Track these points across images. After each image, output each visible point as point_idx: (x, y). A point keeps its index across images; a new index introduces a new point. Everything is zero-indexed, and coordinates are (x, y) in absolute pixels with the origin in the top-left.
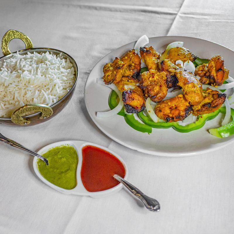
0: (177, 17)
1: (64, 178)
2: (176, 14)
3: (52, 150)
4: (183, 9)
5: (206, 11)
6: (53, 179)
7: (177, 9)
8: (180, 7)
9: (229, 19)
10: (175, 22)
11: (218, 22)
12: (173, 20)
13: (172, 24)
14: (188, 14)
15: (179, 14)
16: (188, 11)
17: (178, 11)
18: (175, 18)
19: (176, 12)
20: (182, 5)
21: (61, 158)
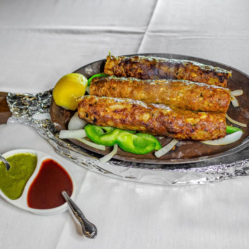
0: (145, 36)
1: (14, 187)
2: (144, 33)
3: (17, 156)
4: (150, 27)
5: (175, 28)
6: (4, 185)
7: (145, 28)
8: (148, 25)
9: (199, 36)
10: (143, 42)
11: (188, 39)
12: (141, 39)
13: (140, 45)
14: (157, 32)
15: (147, 33)
16: (156, 29)
17: (146, 30)
18: (142, 38)
19: (143, 31)
20: (149, 22)
21: (21, 165)
